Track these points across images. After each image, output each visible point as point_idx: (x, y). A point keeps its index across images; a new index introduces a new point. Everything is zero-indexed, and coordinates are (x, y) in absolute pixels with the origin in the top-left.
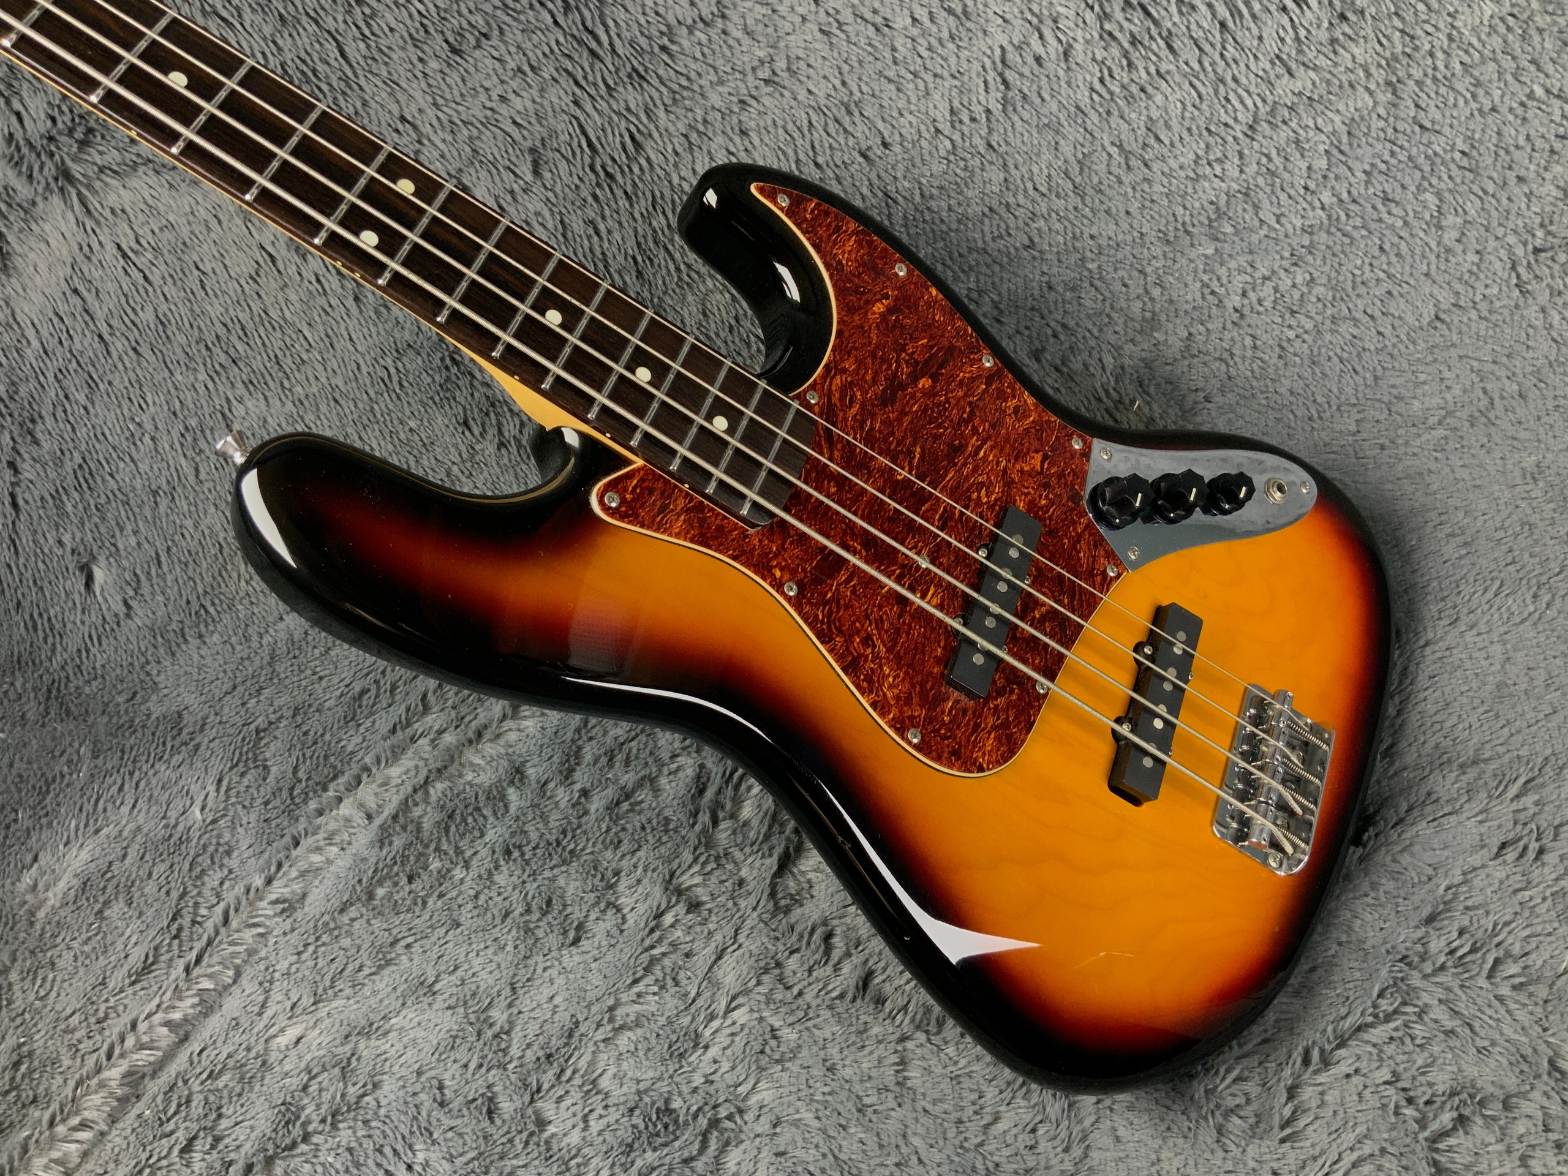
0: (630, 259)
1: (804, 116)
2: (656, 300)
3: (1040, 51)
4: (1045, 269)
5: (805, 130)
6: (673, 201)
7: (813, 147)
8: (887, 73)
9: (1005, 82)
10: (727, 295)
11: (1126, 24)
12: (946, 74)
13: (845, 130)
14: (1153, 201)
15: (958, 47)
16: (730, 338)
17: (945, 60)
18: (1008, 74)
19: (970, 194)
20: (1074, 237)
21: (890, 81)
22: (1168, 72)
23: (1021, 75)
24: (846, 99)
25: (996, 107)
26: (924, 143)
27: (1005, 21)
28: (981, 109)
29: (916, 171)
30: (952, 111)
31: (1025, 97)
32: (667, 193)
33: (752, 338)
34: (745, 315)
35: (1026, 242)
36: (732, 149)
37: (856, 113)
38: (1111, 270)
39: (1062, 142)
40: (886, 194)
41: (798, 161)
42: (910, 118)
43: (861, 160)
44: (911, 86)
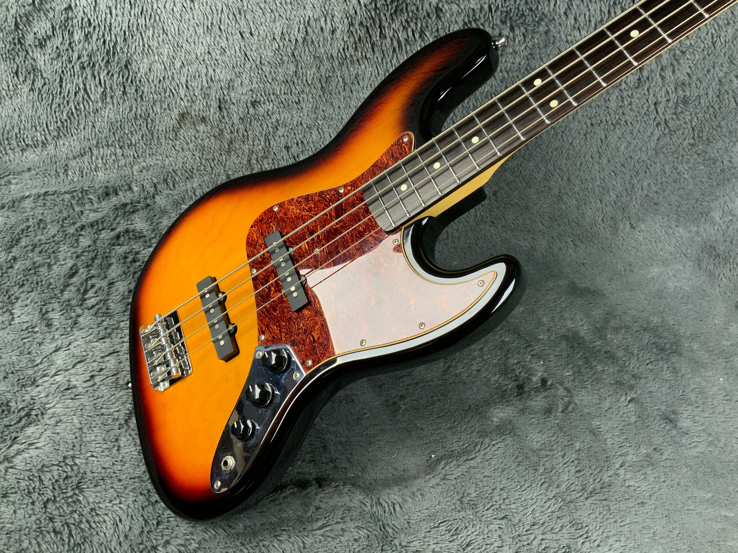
0: (122, 31)
1: (221, 6)
2: (129, 55)
3: (324, 26)
4: (301, 115)
5: (219, 13)
6: (151, 15)
7: (220, 20)
8: (261, 5)
9: (306, 31)
10: (163, 66)
11: (359, 31)
12: (284, 17)
13: (236, 20)
14: (350, 107)
15: (292, 8)
16: (158, 85)
17: (286, 11)
18: (308, 28)
19: (280, 70)
20: (316, 108)
21: (261, 8)
22: (369, 58)
23: (314, 32)
24: (240, 7)
25: (300, 40)
26: (267, 41)
27: (314, 7)
28: (294, 38)
29: (261, 50)
30: (282, 33)
31: (312, 42)
32: (149, 10)
33: (168, 89)
34: (168, 78)
35: (297, 101)
36: (185, 5)
37: (243, 15)
38: (327, 127)
39: (322, 67)
40: (246, 54)
41: (212, 23)
42: (265, 28)
43: (239, 35)
44: (269, 15)
